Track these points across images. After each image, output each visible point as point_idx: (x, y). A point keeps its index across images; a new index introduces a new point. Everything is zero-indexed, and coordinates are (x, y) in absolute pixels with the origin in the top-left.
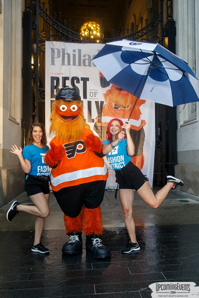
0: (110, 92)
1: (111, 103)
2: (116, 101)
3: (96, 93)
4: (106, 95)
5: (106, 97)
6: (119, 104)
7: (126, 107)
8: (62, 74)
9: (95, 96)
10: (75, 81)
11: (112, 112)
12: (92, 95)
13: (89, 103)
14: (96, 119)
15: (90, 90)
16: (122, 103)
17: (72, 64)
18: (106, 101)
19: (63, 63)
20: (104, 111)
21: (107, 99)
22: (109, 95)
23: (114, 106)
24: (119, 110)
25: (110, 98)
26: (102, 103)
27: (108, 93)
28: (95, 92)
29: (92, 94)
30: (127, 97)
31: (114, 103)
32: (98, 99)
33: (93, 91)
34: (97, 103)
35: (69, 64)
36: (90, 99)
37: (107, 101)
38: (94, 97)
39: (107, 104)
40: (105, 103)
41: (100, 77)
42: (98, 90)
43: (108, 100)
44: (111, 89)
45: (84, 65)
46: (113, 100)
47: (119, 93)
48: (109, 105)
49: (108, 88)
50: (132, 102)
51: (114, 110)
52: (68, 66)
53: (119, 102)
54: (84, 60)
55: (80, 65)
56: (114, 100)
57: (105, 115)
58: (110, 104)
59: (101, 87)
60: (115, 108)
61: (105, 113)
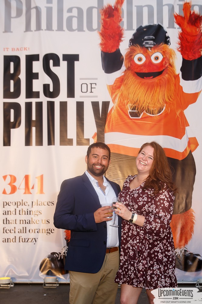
0: (121, 81)
1: (124, 105)
2: (135, 100)
3: (93, 86)
4: (114, 89)
5: (114, 93)
6: (140, 105)
7: (156, 112)
8: (25, 49)
9: (91, 92)
10: (51, 62)
11: (126, 124)
12: (84, 89)
13: (80, 106)
14: (93, 137)
15: (81, 79)
16: (147, 104)
17: (45, 28)
18: (113, 101)
19: (28, 28)
20: (109, 122)
21: (116, 96)
22: (119, 87)
23: (131, 111)
24: (142, 118)
25: (122, 95)
26: (106, 104)
27: (119, 84)
28: (91, 84)
29: (84, 87)
30: (158, 90)
31: (131, 105)
32: (97, 97)
33: (88, 82)
34: (95, 105)
35: (39, 28)
36: (81, 97)
37: (117, 100)
38: (88, 94)
39: (116, 107)
40: (111, 106)
41: (102, 51)
42: (96, 79)
43: (117, 98)
44: (124, 75)
45: (70, 29)
46: (128, 99)
47: (141, 82)
48: (121, 109)
49: (118, 74)
50: (167, 100)
51: (131, 119)
52: (37, 32)
53: (142, 102)
54: (70, 19)
55: (60, 28)
56: (131, 99)
57: (112, 130)
58: (122, 107)
59: (103, 71)
60: (132, 114)
61: (112, 126)
